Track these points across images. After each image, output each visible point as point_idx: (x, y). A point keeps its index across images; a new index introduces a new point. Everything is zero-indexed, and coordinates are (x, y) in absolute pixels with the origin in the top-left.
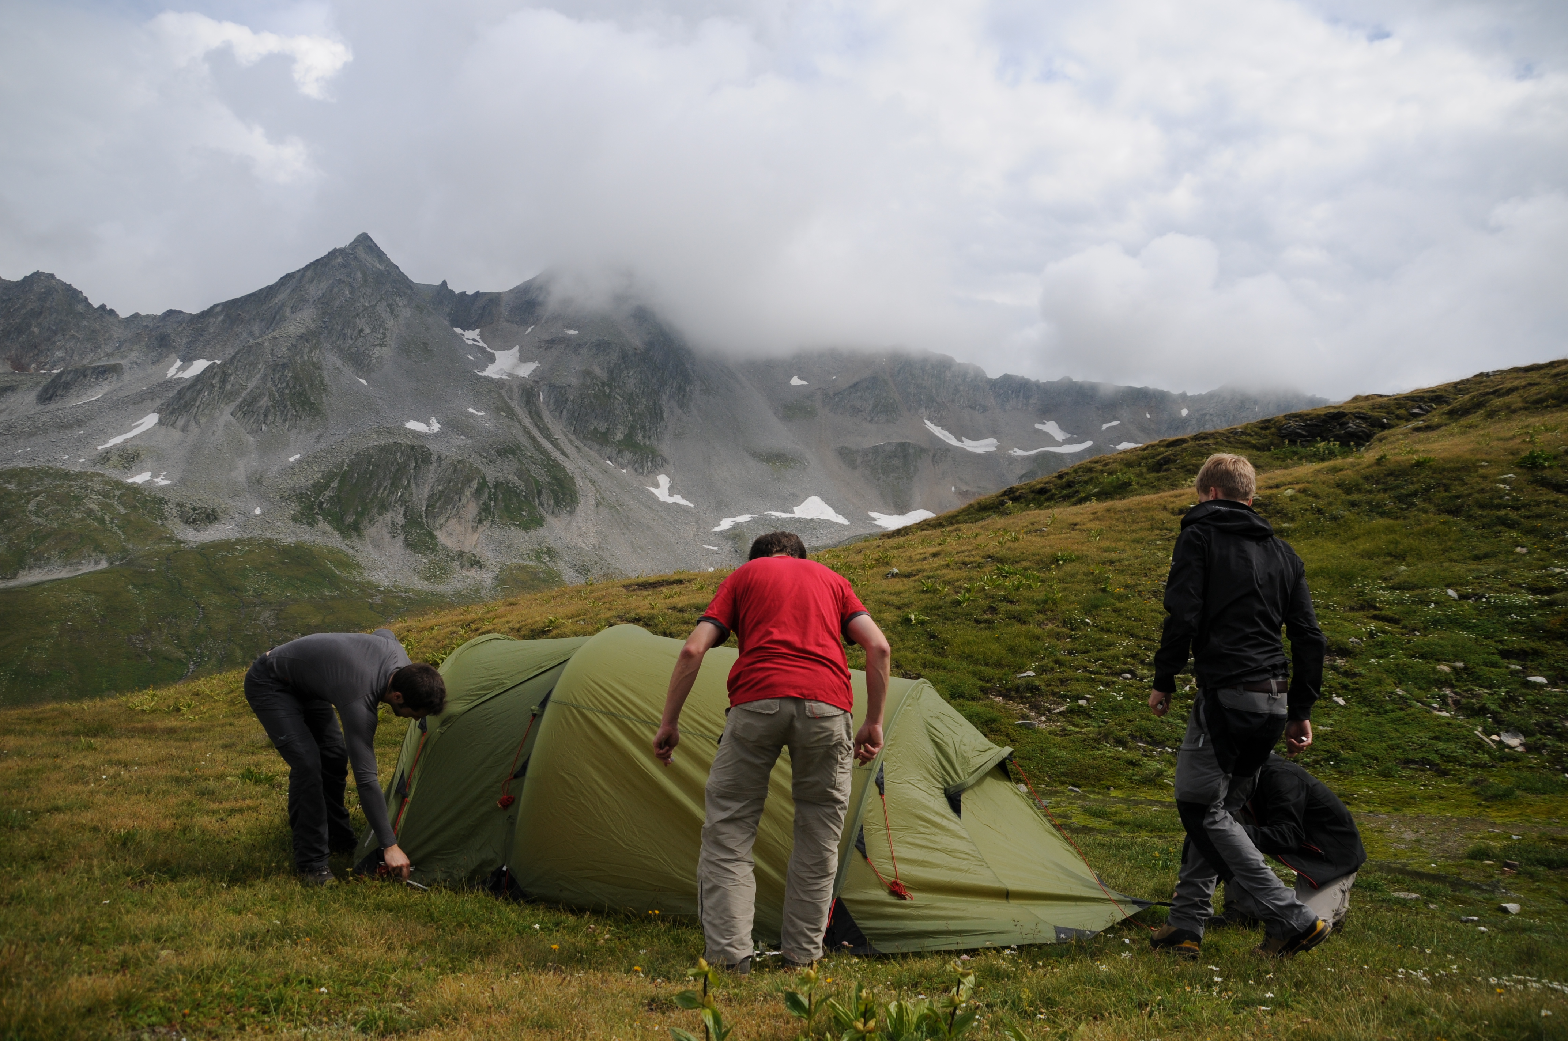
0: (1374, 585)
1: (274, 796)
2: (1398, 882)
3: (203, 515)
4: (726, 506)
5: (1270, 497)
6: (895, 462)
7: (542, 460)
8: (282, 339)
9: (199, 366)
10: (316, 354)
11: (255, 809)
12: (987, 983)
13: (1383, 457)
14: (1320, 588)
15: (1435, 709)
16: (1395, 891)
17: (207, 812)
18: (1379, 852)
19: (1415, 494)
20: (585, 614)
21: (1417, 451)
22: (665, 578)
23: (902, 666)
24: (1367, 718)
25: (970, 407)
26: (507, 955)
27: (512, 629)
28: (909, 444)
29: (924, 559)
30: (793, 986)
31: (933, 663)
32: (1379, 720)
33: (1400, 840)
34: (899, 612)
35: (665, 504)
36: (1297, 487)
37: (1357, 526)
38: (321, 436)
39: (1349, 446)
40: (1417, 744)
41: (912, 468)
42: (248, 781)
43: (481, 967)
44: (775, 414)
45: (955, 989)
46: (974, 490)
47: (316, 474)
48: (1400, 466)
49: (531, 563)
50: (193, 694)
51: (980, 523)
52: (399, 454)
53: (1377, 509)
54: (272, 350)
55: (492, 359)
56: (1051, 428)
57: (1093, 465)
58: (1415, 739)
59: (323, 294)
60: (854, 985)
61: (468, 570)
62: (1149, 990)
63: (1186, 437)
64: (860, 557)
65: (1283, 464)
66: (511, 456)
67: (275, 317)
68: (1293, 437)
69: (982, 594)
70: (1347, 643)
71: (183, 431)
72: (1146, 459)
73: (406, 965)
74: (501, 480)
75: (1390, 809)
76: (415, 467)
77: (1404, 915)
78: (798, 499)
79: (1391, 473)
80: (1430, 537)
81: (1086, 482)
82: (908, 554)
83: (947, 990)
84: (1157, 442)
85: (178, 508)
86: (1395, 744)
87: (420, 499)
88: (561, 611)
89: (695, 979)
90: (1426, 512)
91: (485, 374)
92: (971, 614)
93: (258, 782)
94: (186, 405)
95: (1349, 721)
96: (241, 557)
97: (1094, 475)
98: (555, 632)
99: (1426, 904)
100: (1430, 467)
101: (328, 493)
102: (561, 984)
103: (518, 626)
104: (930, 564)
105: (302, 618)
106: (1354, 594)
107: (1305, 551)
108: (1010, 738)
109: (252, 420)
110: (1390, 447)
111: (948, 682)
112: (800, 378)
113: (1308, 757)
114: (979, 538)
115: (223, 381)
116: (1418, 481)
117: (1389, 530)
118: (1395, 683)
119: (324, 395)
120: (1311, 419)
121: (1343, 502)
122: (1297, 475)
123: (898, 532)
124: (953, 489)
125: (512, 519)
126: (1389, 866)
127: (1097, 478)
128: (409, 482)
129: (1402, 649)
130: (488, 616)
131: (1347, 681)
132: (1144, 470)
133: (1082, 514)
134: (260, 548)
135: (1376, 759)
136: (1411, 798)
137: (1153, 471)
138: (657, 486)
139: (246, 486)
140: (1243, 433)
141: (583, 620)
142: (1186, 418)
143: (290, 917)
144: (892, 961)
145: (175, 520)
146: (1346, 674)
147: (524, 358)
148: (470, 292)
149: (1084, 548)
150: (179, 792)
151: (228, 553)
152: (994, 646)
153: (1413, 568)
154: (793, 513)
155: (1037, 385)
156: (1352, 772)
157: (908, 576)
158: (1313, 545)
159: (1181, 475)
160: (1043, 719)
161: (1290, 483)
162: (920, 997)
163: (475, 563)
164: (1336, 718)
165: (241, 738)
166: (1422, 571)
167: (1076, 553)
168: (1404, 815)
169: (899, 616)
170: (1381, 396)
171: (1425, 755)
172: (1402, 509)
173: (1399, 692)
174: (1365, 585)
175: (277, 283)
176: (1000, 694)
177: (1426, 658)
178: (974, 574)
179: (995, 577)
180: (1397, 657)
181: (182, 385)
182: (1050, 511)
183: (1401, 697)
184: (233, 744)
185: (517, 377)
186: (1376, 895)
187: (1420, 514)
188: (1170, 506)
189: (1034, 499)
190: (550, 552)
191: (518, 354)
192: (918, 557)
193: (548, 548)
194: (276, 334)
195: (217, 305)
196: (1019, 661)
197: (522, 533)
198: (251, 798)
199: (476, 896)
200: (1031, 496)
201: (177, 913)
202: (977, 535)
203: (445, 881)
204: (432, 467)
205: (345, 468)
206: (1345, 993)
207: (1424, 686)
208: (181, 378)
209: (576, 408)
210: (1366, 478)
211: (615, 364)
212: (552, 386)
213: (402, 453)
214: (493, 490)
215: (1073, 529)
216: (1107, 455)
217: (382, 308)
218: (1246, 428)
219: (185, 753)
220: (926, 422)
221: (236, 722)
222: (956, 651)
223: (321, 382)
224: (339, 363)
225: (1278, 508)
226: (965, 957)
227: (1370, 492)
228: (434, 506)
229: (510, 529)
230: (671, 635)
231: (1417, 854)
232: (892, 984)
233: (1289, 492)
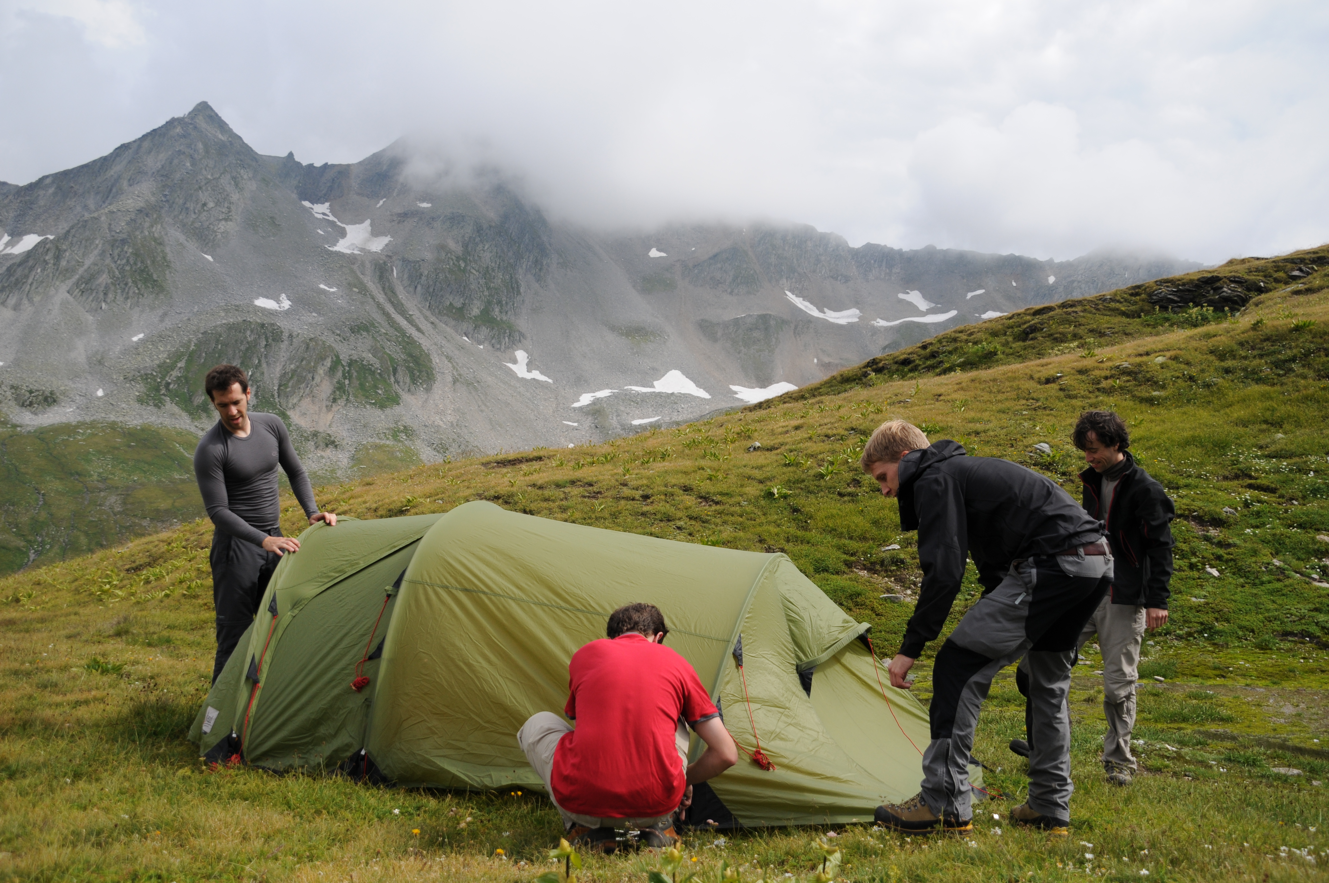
0: (1249, 454)
1: (123, 685)
2: (1278, 757)
3: (40, 398)
4: (586, 381)
5: (1140, 365)
6: (756, 334)
7: (397, 337)
8: (120, 213)
9: (30, 241)
10: (157, 229)
11: (102, 700)
12: (855, 860)
13: (1259, 322)
14: (1193, 457)
15: (1315, 580)
16: (1275, 766)
17: (50, 706)
18: (1256, 727)
19: (1293, 359)
20: (443, 493)
21: (1296, 315)
22: (524, 455)
23: (765, 540)
24: (1242, 589)
25: (832, 277)
26: (366, 842)
27: (369, 509)
28: (770, 315)
29: (787, 432)
30: (658, 866)
31: (797, 537)
32: (1255, 591)
33: (1279, 714)
34: (761, 486)
35: (523, 379)
36: (1168, 354)
37: (1231, 394)
38: (165, 314)
39: (1223, 311)
40: (1296, 616)
41: (774, 340)
42: (94, 671)
43: (340, 855)
44: (634, 287)
45: (821, 867)
46: (836, 362)
47: (162, 354)
48: (1277, 330)
49: (388, 442)
50: (34, 584)
51: (843, 395)
52: (248, 333)
53: (1253, 376)
54: (110, 224)
55: (343, 233)
56: (915, 298)
57: (957, 335)
58: (1293, 611)
59: (163, 166)
60: (720, 863)
61: (323, 450)
62: (1020, 867)
63: (1053, 304)
64: (721, 431)
65: (1154, 331)
66: (365, 333)
67: (111, 190)
68: (1164, 303)
69: (845, 466)
70: (1220, 513)
71: (15, 310)
72: (1012, 327)
73: (262, 855)
74: (355, 357)
75: (1268, 682)
76: (266, 345)
77: (1285, 792)
78: (658, 373)
79: (1267, 339)
80: (1309, 403)
81: (950, 353)
82: (770, 427)
83: (813, 868)
84: (1022, 310)
85: (13, 391)
86: (1273, 616)
87: (272, 379)
88: (419, 490)
89: (559, 861)
90: (1305, 377)
91: (336, 249)
92: (835, 488)
93: (105, 672)
94: (17, 282)
95: (1223, 592)
96: (84, 440)
97: (959, 344)
98: (413, 511)
99: (1309, 780)
100: (1310, 331)
101: (175, 373)
102: (422, 869)
103: (374, 506)
104: (792, 437)
105: (151, 503)
106: (1228, 463)
107: (1177, 419)
108: (875, 612)
109: (91, 298)
110: (1267, 311)
111: (812, 556)
112: (659, 250)
113: (1181, 630)
114: (842, 410)
115: (58, 258)
116: (1297, 346)
117: (1266, 397)
118: (1271, 554)
119: (167, 272)
120: (1184, 285)
121: (1216, 369)
122: (1167, 341)
123: (760, 406)
124: (815, 361)
125: (367, 397)
126: (1268, 741)
127: (961, 348)
128: (260, 361)
129: (1279, 519)
130: (344, 496)
131: (1221, 552)
132: (1010, 339)
133: (946, 384)
134: (103, 431)
135: (1253, 631)
136: (1290, 671)
137: (1019, 340)
138: (515, 362)
139: (87, 367)
140: (1112, 300)
141: (442, 499)
142: (1053, 286)
143: (139, 810)
144: (758, 839)
145: (10, 403)
146: (1220, 544)
147: (376, 232)
148: (318, 164)
149: (949, 419)
150: (19, 685)
151: (70, 436)
152: (858, 520)
153: (1291, 436)
154: (654, 387)
155: (900, 253)
156: (1227, 644)
157: (770, 449)
158: (1185, 413)
159: (1048, 343)
160: (909, 592)
161: (1160, 351)
162: (787, 875)
163: (331, 443)
164: (1210, 589)
165: (86, 626)
166: (1300, 439)
167: (941, 424)
168: (1283, 689)
169: (762, 490)
170: (1258, 259)
171: (1304, 627)
172: (1279, 375)
173: (1276, 562)
174: (1239, 453)
175: (112, 154)
176: (865, 568)
177: (1304, 528)
178: (837, 446)
179: (858, 449)
180: (1274, 527)
181: (11, 262)
182: (914, 382)
183: (1278, 568)
184: (79, 634)
185: (369, 252)
186: (1255, 770)
187: (1299, 379)
188: (1036, 376)
189: (897, 370)
190: (407, 431)
191: (370, 228)
192: (780, 430)
193: (405, 427)
194: (113, 208)
195: (47, 177)
196: (884, 534)
197: (378, 412)
198: (97, 688)
199: (335, 782)
200: (894, 367)
201: (14, 812)
202: (840, 407)
203: (303, 767)
204: (284, 346)
205: (192, 347)
206: (1224, 871)
207: (1303, 556)
208: (10, 254)
209: (431, 283)
210: (1241, 344)
211: (470, 237)
212: (404, 260)
213: (252, 331)
214: (347, 368)
215: (937, 400)
216: (972, 324)
217: (225, 181)
218: (1115, 295)
219: (26, 645)
220: (787, 293)
221: (81, 611)
222: (820, 524)
223: (164, 258)
224: (182, 238)
225: (1148, 376)
226: (832, 834)
227: (1245, 358)
228: (286, 385)
229: (365, 407)
230: (531, 513)
231: (1298, 729)
232: (758, 862)
233: (1160, 359)
